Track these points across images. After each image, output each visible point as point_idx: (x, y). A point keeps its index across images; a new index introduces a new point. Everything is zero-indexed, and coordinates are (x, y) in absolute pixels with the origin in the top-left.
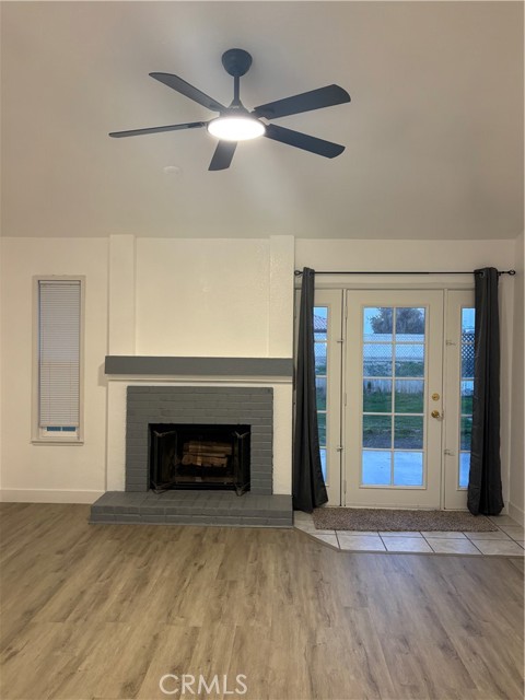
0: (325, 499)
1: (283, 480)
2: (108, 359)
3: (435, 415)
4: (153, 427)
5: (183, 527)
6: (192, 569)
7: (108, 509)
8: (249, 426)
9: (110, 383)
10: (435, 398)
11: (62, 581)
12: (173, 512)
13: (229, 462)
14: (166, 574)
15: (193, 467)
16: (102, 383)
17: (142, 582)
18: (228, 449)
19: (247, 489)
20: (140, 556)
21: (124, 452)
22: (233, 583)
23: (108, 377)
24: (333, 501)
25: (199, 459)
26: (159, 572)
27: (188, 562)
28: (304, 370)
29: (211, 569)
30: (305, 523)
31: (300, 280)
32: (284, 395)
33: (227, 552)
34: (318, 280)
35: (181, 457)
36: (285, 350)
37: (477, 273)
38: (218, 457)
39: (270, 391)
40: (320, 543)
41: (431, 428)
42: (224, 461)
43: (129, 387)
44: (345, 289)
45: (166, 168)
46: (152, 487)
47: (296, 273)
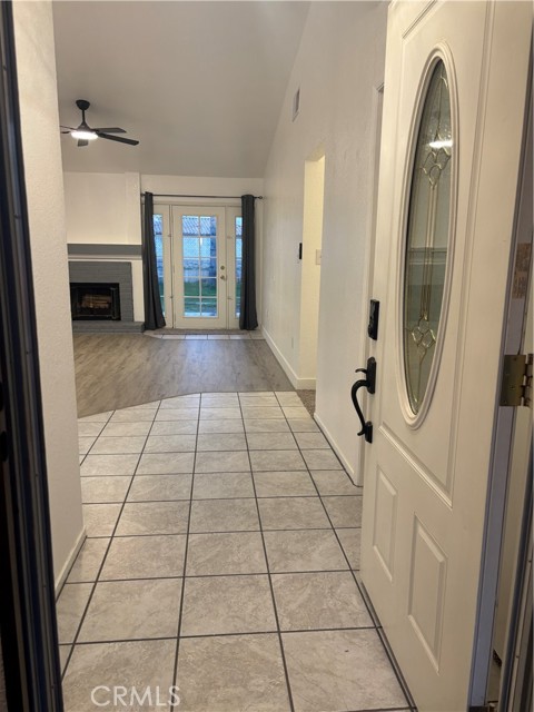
0: (165, 324)
1: (139, 314)
3: (222, 278)
8: (119, 284)
10: (222, 268)
13: (110, 307)
15: (88, 308)
18: (109, 299)
19: (119, 319)
24: (169, 324)
25: (91, 304)
28: (148, 252)
30: (149, 333)
31: (143, 199)
32: (138, 266)
33: (103, 340)
34: (155, 199)
35: (81, 303)
36: (137, 241)
37: (243, 197)
38: (102, 303)
39: (130, 264)
41: (220, 285)
42: (107, 305)
44: (171, 205)
47: (141, 195)
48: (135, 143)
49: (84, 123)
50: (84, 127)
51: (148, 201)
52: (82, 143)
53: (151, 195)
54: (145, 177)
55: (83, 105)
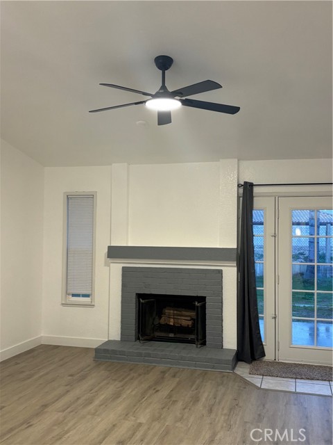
0: (263, 354)
1: (230, 339)
2: (110, 248)
4: (139, 296)
5: (155, 366)
6: (151, 391)
7: (106, 351)
8: (205, 297)
9: (112, 265)
11: (68, 391)
12: (149, 355)
13: (193, 324)
14: (134, 393)
15: (168, 325)
16: (107, 265)
17: (117, 396)
18: (193, 314)
19: (204, 344)
20: (120, 381)
21: (120, 312)
22: (175, 402)
23: (110, 260)
24: (269, 356)
25: (172, 320)
26: (129, 392)
27: (150, 387)
28: (245, 256)
29: (164, 392)
30: (243, 370)
31: (241, 190)
32: (230, 275)
33: (179, 383)
34: (256, 190)
35: (160, 318)
36: (231, 243)
38: (185, 319)
39: (220, 272)
40: (247, 383)
42: (190, 323)
43: (123, 267)
44: (277, 197)
45: (138, 122)
46: (138, 339)
47: (239, 186)
48: (233, 110)
49: (163, 87)
50: (164, 93)
51: (247, 192)
52: (164, 119)
53: (251, 185)
54: (244, 164)
55: (164, 63)
